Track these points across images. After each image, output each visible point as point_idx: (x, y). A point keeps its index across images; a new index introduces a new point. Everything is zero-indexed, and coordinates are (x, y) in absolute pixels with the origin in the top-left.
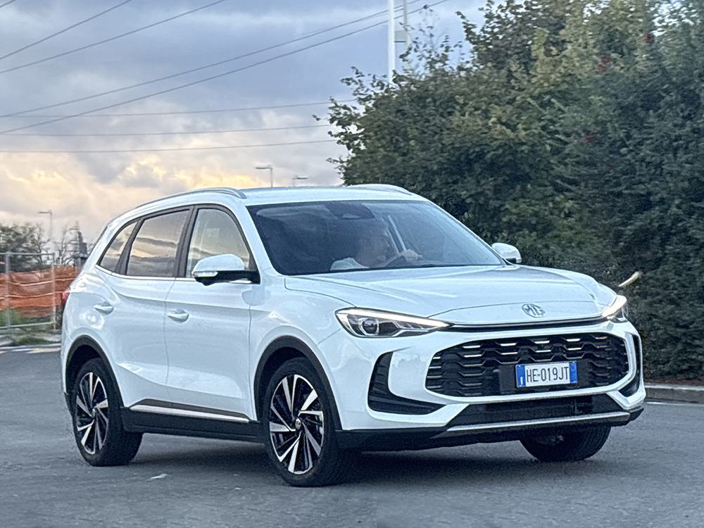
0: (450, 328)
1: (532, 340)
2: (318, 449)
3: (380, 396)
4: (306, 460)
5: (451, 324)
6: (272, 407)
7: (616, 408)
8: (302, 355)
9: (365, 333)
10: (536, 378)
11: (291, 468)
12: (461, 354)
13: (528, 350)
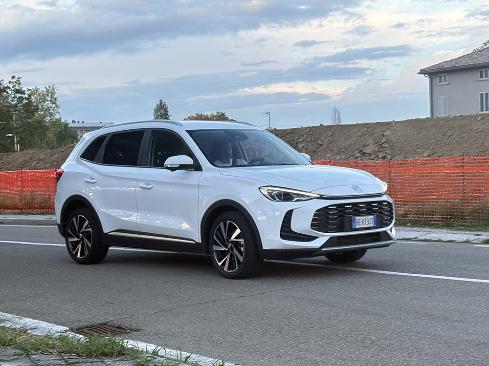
0: (321, 197)
1: (358, 204)
2: (241, 259)
3: (287, 232)
4: (234, 264)
5: (322, 196)
6: (215, 237)
7: (388, 238)
8: (238, 210)
9: (277, 199)
10: (360, 224)
11: (226, 269)
12: (327, 211)
13: (357, 210)
